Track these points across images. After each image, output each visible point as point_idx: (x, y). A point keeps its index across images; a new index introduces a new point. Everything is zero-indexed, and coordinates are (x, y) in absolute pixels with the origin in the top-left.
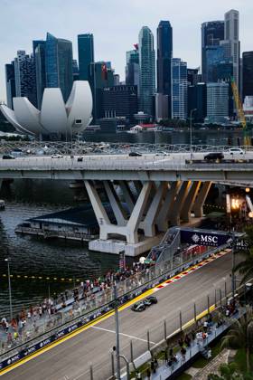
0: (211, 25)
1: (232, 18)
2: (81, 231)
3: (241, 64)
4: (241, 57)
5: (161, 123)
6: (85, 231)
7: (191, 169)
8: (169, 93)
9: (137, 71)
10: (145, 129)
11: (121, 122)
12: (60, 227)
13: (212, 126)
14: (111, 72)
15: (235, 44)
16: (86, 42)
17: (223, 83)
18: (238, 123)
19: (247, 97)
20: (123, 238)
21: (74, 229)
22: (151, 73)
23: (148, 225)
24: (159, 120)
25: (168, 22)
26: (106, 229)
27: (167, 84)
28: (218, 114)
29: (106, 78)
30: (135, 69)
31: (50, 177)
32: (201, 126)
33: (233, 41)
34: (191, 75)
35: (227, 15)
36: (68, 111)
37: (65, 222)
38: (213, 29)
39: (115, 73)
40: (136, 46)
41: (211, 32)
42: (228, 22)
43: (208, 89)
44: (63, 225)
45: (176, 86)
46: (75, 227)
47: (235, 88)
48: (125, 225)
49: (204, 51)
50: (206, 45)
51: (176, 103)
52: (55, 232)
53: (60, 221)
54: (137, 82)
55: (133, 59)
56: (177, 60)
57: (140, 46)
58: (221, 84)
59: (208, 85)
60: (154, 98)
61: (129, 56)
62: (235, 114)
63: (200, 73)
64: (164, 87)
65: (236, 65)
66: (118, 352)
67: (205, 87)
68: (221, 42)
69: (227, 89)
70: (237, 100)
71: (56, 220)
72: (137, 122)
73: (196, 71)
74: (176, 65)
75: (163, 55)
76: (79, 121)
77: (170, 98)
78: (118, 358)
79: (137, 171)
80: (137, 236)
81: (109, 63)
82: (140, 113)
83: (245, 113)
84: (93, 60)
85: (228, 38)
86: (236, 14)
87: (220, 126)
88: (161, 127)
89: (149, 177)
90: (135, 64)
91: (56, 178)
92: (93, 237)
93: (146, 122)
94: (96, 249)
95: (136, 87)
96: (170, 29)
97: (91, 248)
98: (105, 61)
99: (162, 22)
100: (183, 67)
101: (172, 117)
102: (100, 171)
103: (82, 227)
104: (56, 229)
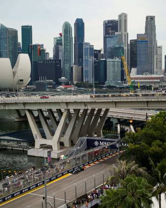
0: (109, 22)
1: (123, 18)
2: (22, 144)
3: (129, 48)
4: (129, 43)
5: (77, 85)
6: (25, 144)
7: (94, 101)
8: (82, 66)
9: (61, 50)
10: (66, 88)
11: (50, 84)
12: (8, 142)
13: (110, 87)
14: (44, 51)
15: (125, 34)
16: (27, 31)
17: (117, 59)
18: (127, 85)
19: (133, 69)
20: (50, 147)
21: (18, 143)
22: (70, 52)
23: (66, 140)
24: (75, 83)
25: (82, 19)
26: (39, 141)
27: (81, 59)
28: (114, 79)
29: (40, 55)
30: (60, 49)
31: (3, 108)
32: (103, 87)
33: (124, 33)
34: (96, 54)
35: (120, 16)
36: (14, 73)
37: (12, 138)
38: (111, 24)
39: (46, 52)
40: (61, 34)
41: (110, 26)
42: (120, 21)
43: (108, 63)
44: (11, 140)
45: (87, 60)
46: (18, 142)
47: (125, 63)
48: (52, 139)
49: (105, 38)
50: (106, 34)
51: (87, 72)
52: (6, 146)
53: (9, 138)
54: (61, 58)
55: (58, 43)
56: (87, 44)
57: (63, 35)
58: (116, 60)
59: (107, 60)
60: (72, 68)
61: (56, 41)
62: (125, 79)
63: (102, 52)
64: (79, 61)
65: (126, 48)
66: (46, 200)
67: (105, 61)
68: (116, 33)
69: (120, 64)
70: (126, 71)
71: (6, 138)
72: (60, 84)
73: (100, 51)
74: (87, 47)
75: (78, 40)
76: (22, 80)
77: (82, 68)
78: (46, 203)
79: (60, 103)
80: (59, 146)
81: (43, 45)
82: (63, 78)
83: (131, 79)
84: (31, 43)
85: (120, 31)
86: (126, 16)
87: (115, 87)
88: (76, 87)
89: (67, 106)
90: (59, 46)
91: (7, 108)
92: (30, 147)
93: (67, 84)
94: (32, 154)
95: (60, 61)
96: (83, 24)
97: (29, 154)
98: (40, 44)
99: (77, 19)
100: (91, 48)
101: (84, 81)
102: (36, 103)
103: (24, 141)
104: (6, 143)
